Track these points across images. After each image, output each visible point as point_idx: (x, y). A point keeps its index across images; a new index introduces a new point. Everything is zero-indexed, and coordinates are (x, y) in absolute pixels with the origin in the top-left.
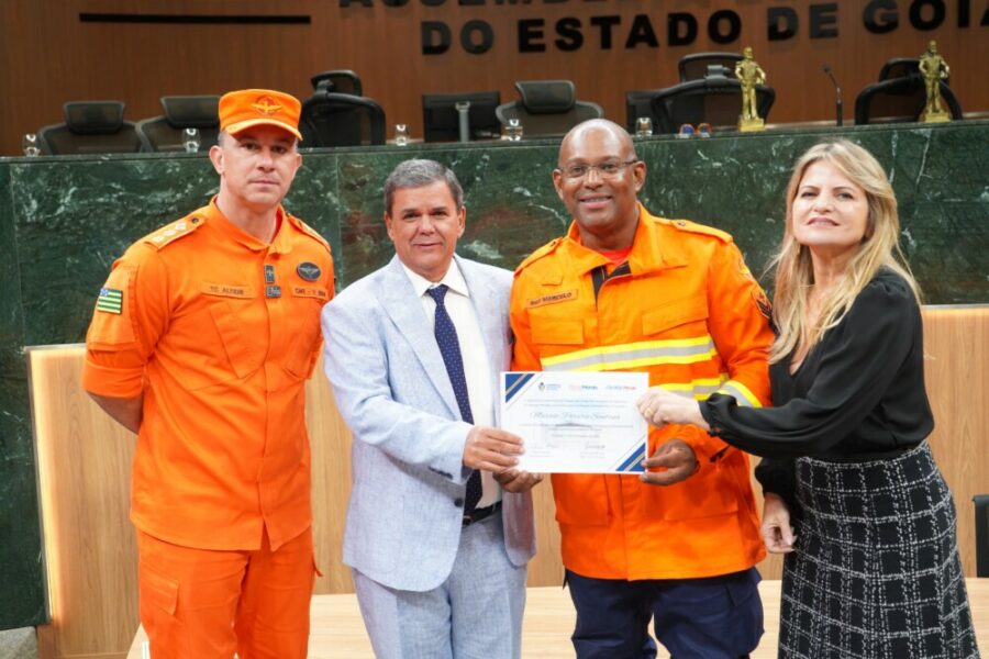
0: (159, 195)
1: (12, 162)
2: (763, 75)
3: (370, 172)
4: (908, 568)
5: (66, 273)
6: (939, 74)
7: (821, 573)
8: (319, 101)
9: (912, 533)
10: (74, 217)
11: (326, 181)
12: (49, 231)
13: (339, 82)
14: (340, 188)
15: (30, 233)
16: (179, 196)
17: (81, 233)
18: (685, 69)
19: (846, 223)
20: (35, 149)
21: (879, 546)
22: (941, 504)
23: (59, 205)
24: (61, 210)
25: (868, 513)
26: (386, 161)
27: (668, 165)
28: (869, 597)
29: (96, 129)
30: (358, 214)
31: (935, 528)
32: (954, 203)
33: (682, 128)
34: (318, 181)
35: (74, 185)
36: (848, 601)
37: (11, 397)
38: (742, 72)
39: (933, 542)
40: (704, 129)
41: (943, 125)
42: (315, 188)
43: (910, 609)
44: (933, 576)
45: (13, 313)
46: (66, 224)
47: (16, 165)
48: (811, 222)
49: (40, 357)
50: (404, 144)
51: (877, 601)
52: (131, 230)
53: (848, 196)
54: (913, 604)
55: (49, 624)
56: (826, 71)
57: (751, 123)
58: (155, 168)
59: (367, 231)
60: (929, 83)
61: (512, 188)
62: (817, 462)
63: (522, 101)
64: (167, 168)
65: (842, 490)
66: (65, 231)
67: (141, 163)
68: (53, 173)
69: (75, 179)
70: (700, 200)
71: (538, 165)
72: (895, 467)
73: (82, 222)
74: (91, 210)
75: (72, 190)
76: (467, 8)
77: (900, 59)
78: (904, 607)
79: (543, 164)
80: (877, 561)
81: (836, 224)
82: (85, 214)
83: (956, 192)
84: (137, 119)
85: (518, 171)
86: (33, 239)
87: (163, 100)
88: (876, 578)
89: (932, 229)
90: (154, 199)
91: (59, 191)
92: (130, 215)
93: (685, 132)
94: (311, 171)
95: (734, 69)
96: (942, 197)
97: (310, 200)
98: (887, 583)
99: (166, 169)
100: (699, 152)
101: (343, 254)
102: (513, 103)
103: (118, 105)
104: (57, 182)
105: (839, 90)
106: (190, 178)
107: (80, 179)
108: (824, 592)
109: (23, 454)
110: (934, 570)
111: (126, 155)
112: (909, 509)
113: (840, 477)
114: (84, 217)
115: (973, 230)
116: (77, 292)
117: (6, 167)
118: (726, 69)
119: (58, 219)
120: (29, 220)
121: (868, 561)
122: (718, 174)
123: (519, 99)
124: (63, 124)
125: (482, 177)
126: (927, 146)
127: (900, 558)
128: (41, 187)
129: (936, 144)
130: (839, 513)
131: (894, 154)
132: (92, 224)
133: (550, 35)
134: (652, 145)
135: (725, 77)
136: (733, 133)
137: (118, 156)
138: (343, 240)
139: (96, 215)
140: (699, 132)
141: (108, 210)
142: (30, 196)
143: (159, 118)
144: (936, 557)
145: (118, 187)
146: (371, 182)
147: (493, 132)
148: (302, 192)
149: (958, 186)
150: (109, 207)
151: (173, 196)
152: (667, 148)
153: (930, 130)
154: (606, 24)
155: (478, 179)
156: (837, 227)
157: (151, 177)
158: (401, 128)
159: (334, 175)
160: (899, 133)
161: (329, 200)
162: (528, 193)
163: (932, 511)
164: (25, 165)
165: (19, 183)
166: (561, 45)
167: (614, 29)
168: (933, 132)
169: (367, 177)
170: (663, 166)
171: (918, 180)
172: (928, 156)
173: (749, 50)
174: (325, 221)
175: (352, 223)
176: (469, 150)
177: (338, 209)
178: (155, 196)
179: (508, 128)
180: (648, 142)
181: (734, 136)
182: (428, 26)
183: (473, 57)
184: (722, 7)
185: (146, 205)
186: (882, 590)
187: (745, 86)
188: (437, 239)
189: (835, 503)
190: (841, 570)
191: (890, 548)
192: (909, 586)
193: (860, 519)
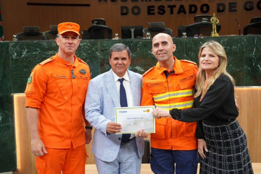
0: (50, 52)
1: (9, 42)
2: (218, 21)
3: (108, 46)
4: (233, 153)
5: (24, 73)
7: (211, 155)
8: (94, 27)
9: (234, 144)
10: (26, 58)
11: (96, 49)
12: (20, 61)
13: (100, 22)
14: (100, 51)
15: (14, 62)
17: (28, 62)
18: (196, 19)
19: (213, 63)
20: (16, 39)
21: (225, 148)
22: (242, 136)
23: (22, 55)
24: (23, 56)
25: (222, 139)
27: (191, 46)
28: (224, 161)
29: (32, 34)
30: (104, 58)
31: (240, 142)
33: (195, 36)
34: (94, 49)
35: (27, 49)
36: (218, 162)
37: (8, 108)
38: (212, 20)
39: (240, 146)
40: (201, 36)
42: (93, 51)
43: (234, 164)
44: (240, 155)
45: (9, 84)
46: (24, 60)
47: (11, 43)
48: (204, 63)
49: (16, 96)
50: (117, 39)
51: (225, 162)
53: (213, 56)
54: (235, 162)
55: (17, 171)
56: (236, 20)
58: (49, 45)
59: (107, 63)
61: (148, 52)
62: (208, 126)
63: (150, 28)
65: (215, 133)
66: (24, 61)
67: (45, 43)
68: (21, 46)
69: (27, 47)
72: (228, 127)
73: (29, 59)
76: (133, 3)
77: (256, 17)
78: (233, 163)
80: (225, 151)
81: (210, 64)
82: (29, 57)
84: (43, 32)
85: (150, 47)
86: (15, 64)
87: (50, 26)
88: (225, 156)
90: (49, 53)
91: (22, 51)
92: (42, 57)
93: (196, 36)
94: (92, 46)
95: (210, 19)
97: (91, 54)
98: (228, 157)
99: (52, 45)
100: (200, 42)
101: (101, 69)
102: (147, 28)
103: (38, 28)
104: (22, 48)
105: (240, 25)
107: (28, 47)
108: (212, 160)
109: (11, 123)
110: (240, 154)
111: (41, 41)
112: (233, 138)
113: (214, 130)
117: (8, 44)
118: (207, 19)
119: (22, 58)
120: (14, 58)
121: (223, 151)
123: (149, 27)
124: (23, 33)
125: (139, 48)
127: (231, 150)
128: (18, 49)
130: (214, 139)
131: (255, 43)
132: (31, 60)
133: (156, 10)
134: (187, 40)
135: (207, 22)
136: (210, 37)
137: (39, 41)
138: (100, 65)
139: (32, 57)
140: (200, 37)
142: (14, 52)
143: (49, 31)
144: (241, 150)
145: (39, 50)
147: (141, 36)
148: (89, 52)
150: (36, 55)
151: (54, 52)
152: (191, 41)
154: (172, 7)
155: (138, 49)
156: (211, 65)
157: (48, 47)
158: (117, 35)
159: (98, 47)
160: (257, 38)
161: (97, 54)
163: (239, 138)
164: (13, 43)
165: (11, 48)
166: (159, 13)
167: (174, 9)
169: (108, 48)
170: (190, 46)
173: (214, 14)
174: (95, 60)
175: (103, 61)
176: (136, 41)
177: (99, 57)
178: (49, 52)
179: (146, 35)
180: (186, 39)
181: (211, 38)
182: (122, 8)
183: (135, 16)
184: (204, 3)
185: (46, 55)
186: (227, 159)
187: (213, 24)
188: (123, 66)
189: (213, 137)
190: (216, 154)
191: (228, 148)
192: (234, 158)
193: (220, 141)
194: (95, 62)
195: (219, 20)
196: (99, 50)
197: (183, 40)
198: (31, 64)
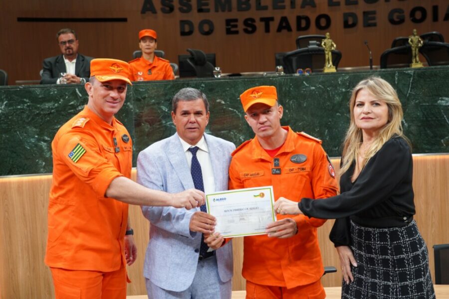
0: (47, 104)
2: (335, 46)
3: (148, 93)
4: (410, 279)
6: (418, 45)
7: (365, 283)
9: (412, 262)
10: (6, 115)
11: (128, 97)
14: (134, 100)
16: (56, 105)
17: (9, 123)
18: (299, 43)
21: (397, 269)
22: (423, 248)
25: (391, 254)
26: (155, 88)
28: (393, 293)
30: (141, 112)
31: (421, 259)
32: (425, 106)
33: (298, 71)
35: (6, 100)
36: (381, 296)
38: (325, 44)
39: (421, 266)
40: (307, 71)
41: (419, 69)
44: (422, 282)
46: (2, 119)
48: (363, 118)
51: (396, 295)
52: (33, 121)
53: (378, 104)
54: (414, 296)
56: (365, 43)
57: (330, 68)
58: (45, 91)
59: (146, 121)
60: (413, 49)
61: (216, 100)
62: (367, 228)
64: (51, 92)
65: (379, 243)
66: (2, 122)
67: (38, 89)
69: (6, 97)
70: (305, 105)
71: (228, 89)
72: (403, 231)
73: (10, 117)
74: (14, 112)
75: (5, 103)
77: (401, 38)
78: (409, 297)
79: (230, 88)
80: (397, 276)
83: (426, 100)
85: (218, 92)
88: (396, 284)
89: (415, 118)
92: (33, 114)
93: (299, 73)
95: (321, 43)
96: (420, 102)
98: (401, 287)
100: (304, 82)
101: (135, 132)
105: (371, 53)
106: (61, 96)
107: (9, 98)
108: (368, 292)
110: (422, 279)
111: (31, 85)
112: (410, 251)
113: (378, 236)
114: (11, 115)
115: (434, 118)
116: (8, 151)
118: (318, 43)
121: (392, 276)
122: (313, 93)
126: (412, 79)
127: (407, 274)
129: (416, 77)
130: (376, 254)
131: (396, 83)
133: (241, 26)
134: (282, 79)
135: (317, 47)
136: (320, 73)
137: (27, 86)
138: (135, 125)
139: (16, 114)
140: (305, 73)
141: (23, 112)
144: (423, 273)
145: (27, 101)
146: (148, 97)
149: (427, 98)
150: (23, 111)
151: (54, 105)
152: (289, 80)
153: (413, 71)
156: (374, 120)
157: (43, 96)
159: (131, 94)
160: (398, 73)
161: (128, 106)
162: (223, 102)
163: (419, 252)
166: (246, 31)
168: (414, 72)
169: (146, 95)
170: (287, 89)
171: (408, 95)
172: (412, 83)
173: (328, 34)
174: (126, 116)
175: (139, 117)
176: (195, 82)
177: (132, 110)
178: (45, 105)
179: (214, 71)
180: (280, 78)
181: (321, 75)
182: (183, 23)
183: (205, 37)
184: (322, 13)
185: (40, 109)
186: (399, 290)
187: (327, 51)
188: (196, 125)
189: (375, 249)
190: (377, 281)
191: (402, 270)
192: (411, 287)
193: (387, 257)
194: (126, 120)
195: (336, 44)
196: (132, 98)
197: (274, 79)
198: (15, 127)
